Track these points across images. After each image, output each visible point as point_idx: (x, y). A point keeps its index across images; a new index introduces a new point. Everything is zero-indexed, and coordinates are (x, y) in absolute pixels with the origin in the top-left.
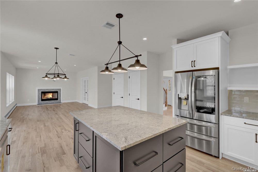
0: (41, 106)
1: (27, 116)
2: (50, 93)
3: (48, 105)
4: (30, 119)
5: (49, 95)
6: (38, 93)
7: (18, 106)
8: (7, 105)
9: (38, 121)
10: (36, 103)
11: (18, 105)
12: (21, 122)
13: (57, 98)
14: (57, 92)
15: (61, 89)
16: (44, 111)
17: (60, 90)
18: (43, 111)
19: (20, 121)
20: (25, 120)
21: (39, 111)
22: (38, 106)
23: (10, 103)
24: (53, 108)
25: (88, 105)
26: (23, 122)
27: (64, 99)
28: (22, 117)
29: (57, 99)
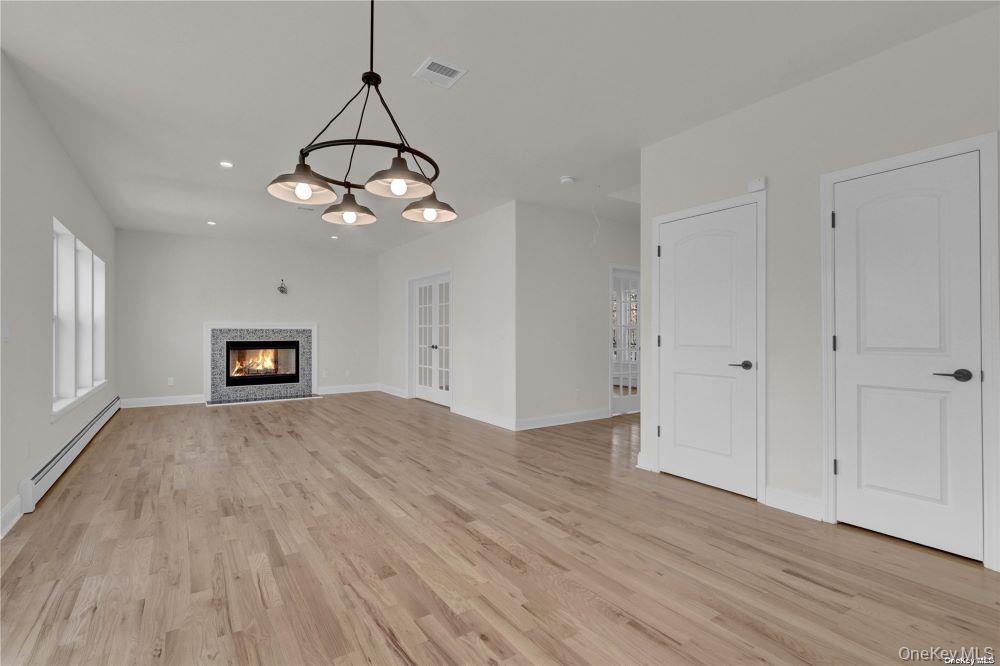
0: (228, 410)
1: (159, 471)
2: (261, 351)
3: (259, 407)
4: (176, 493)
5: (257, 356)
6: (213, 350)
7: (122, 407)
8: (58, 407)
9: (227, 514)
10: (204, 396)
11: (124, 404)
12: (123, 513)
13: (293, 371)
14: (294, 345)
15: (310, 331)
16: (246, 440)
17: (307, 333)
18: (242, 440)
19: (119, 508)
20: (147, 501)
21: (225, 436)
22: (215, 411)
23: (81, 393)
24: (284, 419)
25: (452, 410)
26: (137, 515)
27: (325, 377)
28: (134, 471)
29: (294, 378)
